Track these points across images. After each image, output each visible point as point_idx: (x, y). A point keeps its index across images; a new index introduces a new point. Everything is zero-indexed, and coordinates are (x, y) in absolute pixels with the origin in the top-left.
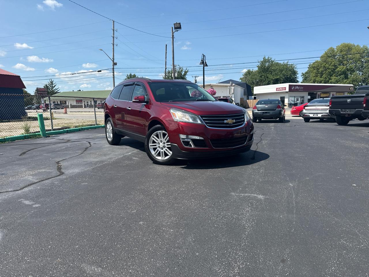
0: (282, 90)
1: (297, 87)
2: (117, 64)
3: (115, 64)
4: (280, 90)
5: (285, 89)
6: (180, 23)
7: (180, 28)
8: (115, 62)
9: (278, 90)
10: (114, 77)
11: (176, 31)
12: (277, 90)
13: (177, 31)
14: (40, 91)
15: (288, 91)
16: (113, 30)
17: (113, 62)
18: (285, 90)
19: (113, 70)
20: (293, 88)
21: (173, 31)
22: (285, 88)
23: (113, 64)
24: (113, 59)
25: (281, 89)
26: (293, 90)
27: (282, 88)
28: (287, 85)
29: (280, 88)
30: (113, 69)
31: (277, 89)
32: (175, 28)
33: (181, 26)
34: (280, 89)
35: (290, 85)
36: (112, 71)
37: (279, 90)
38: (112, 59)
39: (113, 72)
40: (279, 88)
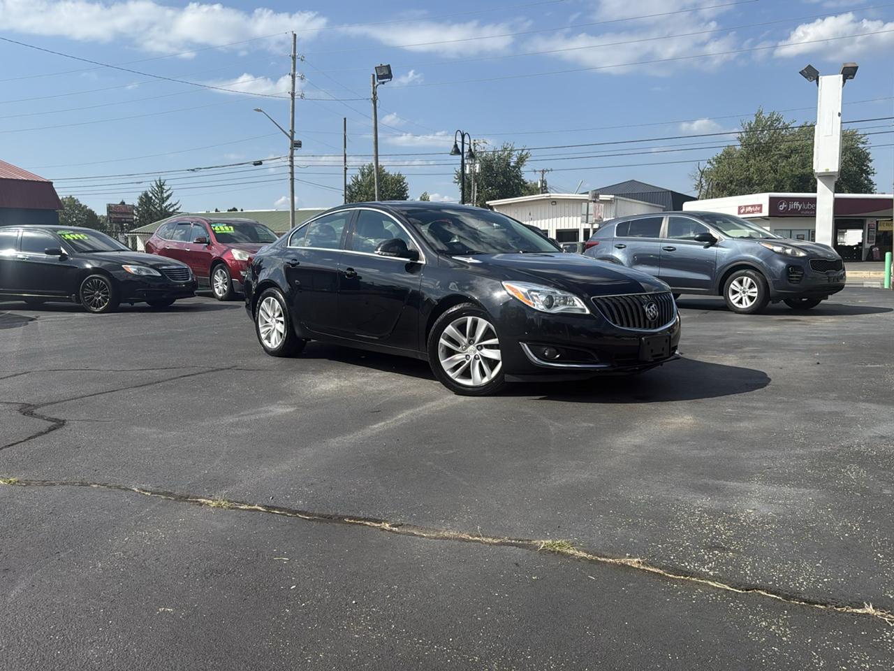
0: (753, 212)
1: (796, 204)
2: (301, 144)
3: (297, 145)
4: (749, 212)
5: (759, 209)
6: (389, 65)
7: (389, 76)
8: (295, 139)
9: (742, 211)
10: (292, 179)
11: (380, 83)
12: (739, 213)
13: (383, 83)
14: (116, 213)
15: (767, 214)
16: (294, 58)
17: (292, 138)
18: (761, 211)
19: (292, 161)
20: (782, 207)
21: (374, 83)
22: (760, 206)
23: (292, 144)
24: (293, 132)
25: (750, 208)
26: (781, 213)
27: (752, 206)
28: (763, 199)
29: (748, 206)
30: (292, 157)
31: (740, 208)
32: (378, 76)
33: (390, 71)
34: (747, 210)
35: (771, 199)
36: (289, 163)
37: (744, 213)
38: (289, 133)
39: (290, 166)
40: (746, 207)
